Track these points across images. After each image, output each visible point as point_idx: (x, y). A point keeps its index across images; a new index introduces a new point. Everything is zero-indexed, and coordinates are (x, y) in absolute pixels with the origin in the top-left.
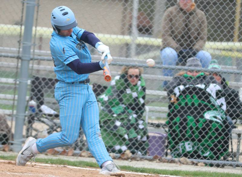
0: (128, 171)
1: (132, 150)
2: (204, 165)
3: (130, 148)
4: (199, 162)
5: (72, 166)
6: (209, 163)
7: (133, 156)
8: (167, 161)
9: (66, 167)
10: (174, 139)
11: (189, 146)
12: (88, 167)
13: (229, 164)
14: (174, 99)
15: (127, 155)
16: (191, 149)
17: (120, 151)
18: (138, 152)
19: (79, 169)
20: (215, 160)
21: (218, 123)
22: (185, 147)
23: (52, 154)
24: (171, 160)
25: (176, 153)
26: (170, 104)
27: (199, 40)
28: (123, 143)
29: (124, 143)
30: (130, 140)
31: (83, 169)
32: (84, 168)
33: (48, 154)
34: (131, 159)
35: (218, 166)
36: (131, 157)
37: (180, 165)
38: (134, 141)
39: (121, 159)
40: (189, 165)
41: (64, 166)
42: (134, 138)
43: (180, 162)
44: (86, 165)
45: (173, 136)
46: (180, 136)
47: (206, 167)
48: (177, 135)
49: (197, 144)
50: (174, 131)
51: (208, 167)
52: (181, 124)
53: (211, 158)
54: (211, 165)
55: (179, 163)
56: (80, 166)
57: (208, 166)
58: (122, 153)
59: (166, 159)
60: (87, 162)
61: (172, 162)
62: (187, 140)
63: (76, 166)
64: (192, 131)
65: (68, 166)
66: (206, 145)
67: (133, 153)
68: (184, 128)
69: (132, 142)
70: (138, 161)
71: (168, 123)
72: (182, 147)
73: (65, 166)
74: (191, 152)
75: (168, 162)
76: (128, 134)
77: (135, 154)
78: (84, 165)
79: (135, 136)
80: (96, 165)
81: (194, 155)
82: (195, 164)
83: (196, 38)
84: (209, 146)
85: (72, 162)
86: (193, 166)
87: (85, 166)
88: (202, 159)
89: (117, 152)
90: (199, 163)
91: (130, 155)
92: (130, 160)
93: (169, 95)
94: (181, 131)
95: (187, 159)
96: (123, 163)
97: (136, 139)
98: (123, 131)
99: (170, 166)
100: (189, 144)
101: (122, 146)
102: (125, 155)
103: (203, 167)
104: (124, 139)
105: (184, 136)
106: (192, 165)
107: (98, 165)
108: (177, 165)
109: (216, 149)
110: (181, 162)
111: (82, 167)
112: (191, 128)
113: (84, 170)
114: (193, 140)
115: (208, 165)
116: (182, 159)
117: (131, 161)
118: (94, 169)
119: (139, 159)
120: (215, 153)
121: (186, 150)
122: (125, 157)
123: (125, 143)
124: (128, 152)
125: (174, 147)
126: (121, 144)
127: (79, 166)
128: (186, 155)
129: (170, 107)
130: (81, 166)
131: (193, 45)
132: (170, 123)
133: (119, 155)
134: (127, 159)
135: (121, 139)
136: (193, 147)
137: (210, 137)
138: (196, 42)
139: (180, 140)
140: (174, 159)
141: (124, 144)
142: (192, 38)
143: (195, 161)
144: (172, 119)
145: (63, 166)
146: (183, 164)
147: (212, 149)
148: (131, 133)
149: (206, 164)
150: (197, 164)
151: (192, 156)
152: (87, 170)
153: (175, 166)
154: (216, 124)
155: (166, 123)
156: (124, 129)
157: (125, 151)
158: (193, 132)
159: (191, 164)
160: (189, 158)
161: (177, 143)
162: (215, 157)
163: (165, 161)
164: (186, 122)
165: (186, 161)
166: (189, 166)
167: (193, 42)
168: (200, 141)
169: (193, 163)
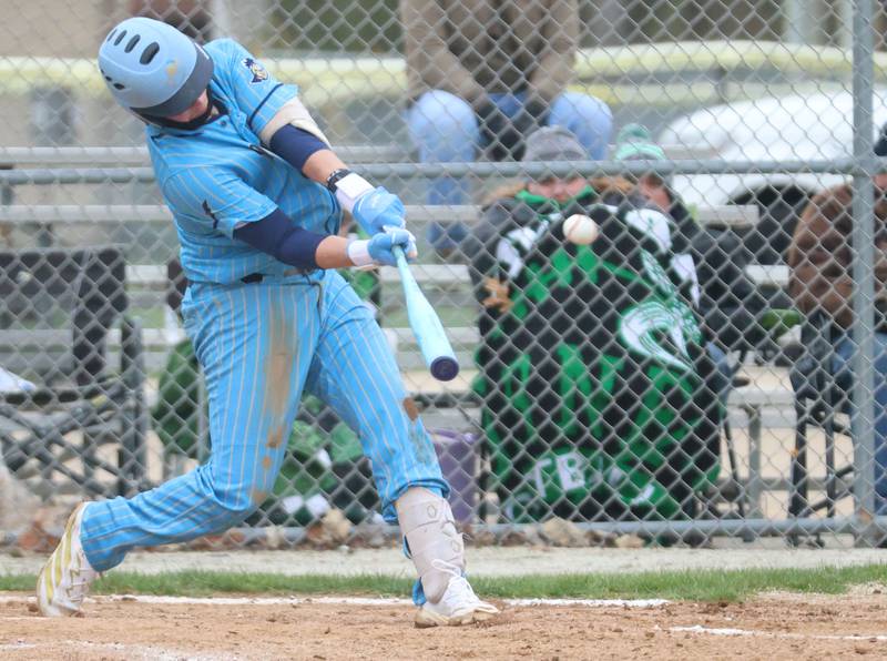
0: (378, 597)
1: (349, 508)
2: (640, 541)
3: (340, 501)
4: (620, 530)
5: (156, 594)
6: (658, 534)
7: (356, 530)
8: (491, 537)
9: (131, 600)
10: (511, 450)
11: (573, 470)
12: (218, 593)
13: (736, 532)
14: (499, 296)
15: (334, 529)
16: (581, 483)
17: (303, 518)
18: (372, 516)
19: (185, 604)
20: (680, 518)
21: (679, 372)
22: (556, 480)
23: (38, 551)
24: (508, 533)
25: (524, 503)
26: (484, 312)
27: (549, 53)
28: (310, 484)
29: (316, 482)
30: (341, 469)
31: (202, 604)
32: (205, 601)
33: (24, 553)
34: (348, 545)
35: (693, 541)
36: (349, 534)
37: (545, 551)
38: (355, 471)
39: (307, 546)
40: (580, 546)
41: (125, 599)
42: (355, 460)
43: (542, 537)
44: (211, 586)
45: (506, 440)
46: (535, 436)
47: (647, 550)
48: (522, 434)
49: (601, 462)
50: (510, 419)
51: (655, 550)
52: (535, 387)
53: (666, 511)
54: (667, 541)
55: (540, 544)
56: (184, 591)
57: (656, 546)
58: (311, 523)
59: (487, 533)
60: (213, 573)
61: (514, 540)
62: (562, 447)
63: (170, 593)
64: (579, 411)
65: (141, 594)
66: (640, 464)
67: (355, 519)
68: (549, 402)
69: (349, 476)
70: (377, 547)
71: (482, 389)
72: (545, 480)
73: (127, 596)
74: (584, 495)
75: (495, 543)
76: (328, 449)
77: (364, 523)
78: (203, 588)
79: (358, 453)
80: (248, 581)
81: (596, 506)
82: (603, 542)
83: (538, 47)
84: (650, 465)
85: (152, 579)
86: (597, 550)
87: (207, 590)
88: (628, 519)
89: (291, 519)
90: (620, 535)
91: (345, 527)
92: (345, 548)
93: (475, 279)
94: (536, 418)
95: (569, 524)
96: (322, 562)
97: (360, 462)
98: (308, 436)
99: (508, 560)
100: (571, 463)
101: (309, 497)
102: (325, 529)
103: (636, 550)
104: (316, 469)
105: (549, 433)
106: (592, 546)
107: (255, 583)
108: (532, 553)
109: (679, 476)
110: (549, 537)
111: (194, 597)
112: (576, 402)
113: (206, 606)
114: (587, 448)
115: (655, 541)
116: (552, 525)
117: (351, 552)
118: (244, 600)
119: (379, 540)
120: (680, 493)
121: (562, 491)
122: (327, 537)
123: (322, 484)
124: (336, 518)
125: (512, 481)
126: (303, 489)
127: (182, 595)
128: (563, 512)
129: (484, 326)
130: (192, 591)
131: (529, 77)
132: (489, 388)
133: (299, 532)
134: (334, 545)
135: (303, 467)
136: (588, 474)
137: (652, 431)
138: (540, 61)
139: (536, 450)
140: (517, 527)
141: (316, 486)
142: (522, 48)
143: (602, 529)
144: (495, 373)
145: (120, 597)
146: (558, 545)
147: (665, 478)
148: (342, 442)
149: (647, 539)
150: (610, 543)
151: (588, 512)
152: (216, 606)
153: (527, 557)
154: (673, 377)
155: (476, 388)
156: (309, 429)
157: (323, 516)
158: (584, 418)
159: (587, 541)
160: (576, 520)
161: (524, 465)
162: (679, 506)
163: (486, 538)
164: (555, 378)
165: (566, 531)
166: (582, 551)
167: (529, 61)
168: (613, 448)
169: (595, 540)
